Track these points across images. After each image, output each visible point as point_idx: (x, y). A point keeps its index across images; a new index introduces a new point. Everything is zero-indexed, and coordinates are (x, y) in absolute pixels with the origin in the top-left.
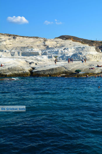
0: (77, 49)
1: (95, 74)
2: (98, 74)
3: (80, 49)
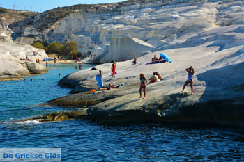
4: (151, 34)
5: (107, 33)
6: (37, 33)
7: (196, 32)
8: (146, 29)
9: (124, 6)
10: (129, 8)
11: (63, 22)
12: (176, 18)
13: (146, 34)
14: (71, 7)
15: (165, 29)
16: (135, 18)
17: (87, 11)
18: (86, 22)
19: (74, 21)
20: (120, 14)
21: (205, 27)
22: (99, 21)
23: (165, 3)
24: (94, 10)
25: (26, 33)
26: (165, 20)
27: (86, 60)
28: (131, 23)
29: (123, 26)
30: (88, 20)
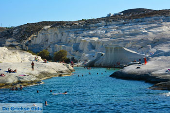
4: (129, 45)
5: (87, 44)
9: (92, 23)
10: (97, 25)
11: (40, 35)
12: (146, 33)
13: (125, 44)
14: (38, 23)
15: (140, 41)
16: (106, 32)
17: (63, 27)
18: (62, 35)
19: (51, 35)
20: (90, 29)
22: (74, 35)
23: (126, 22)
24: (69, 26)
25: (7, 44)
26: (137, 34)
29: (98, 38)
30: (65, 34)
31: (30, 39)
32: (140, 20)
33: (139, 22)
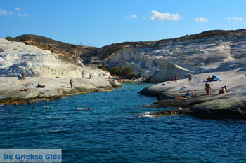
0: (23, 57)
1: (23, 99)
2: (31, 99)
3: (27, 57)
4: (185, 62)
5: (151, 61)
6: (99, 61)
7: (219, 61)
8: (182, 59)
9: (161, 43)
10: (165, 44)
11: (118, 54)
12: (202, 52)
13: (181, 62)
14: (121, 44)
15: (195, 59)
16: (171, 51)
17: (135, 47)
18: (135, 53)
19: (126, 53)
20: (158, 49)
21: (224, 58)
22: (144, 53)
23: (191, 42)
24: (141, 46)
25: (92, 61)
26: (194, 53)
27: (140, 80)
28: (169, 55)
29: (162, 57)
30: (136, 52)
31: (110, 57)
32: (203, 40)
33: (201, 42)
